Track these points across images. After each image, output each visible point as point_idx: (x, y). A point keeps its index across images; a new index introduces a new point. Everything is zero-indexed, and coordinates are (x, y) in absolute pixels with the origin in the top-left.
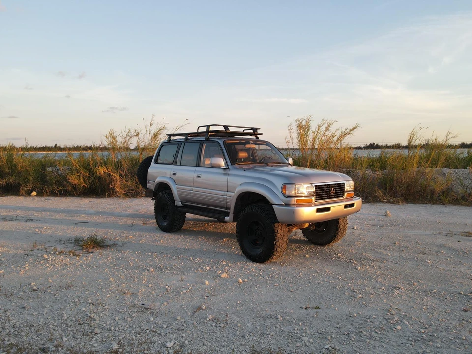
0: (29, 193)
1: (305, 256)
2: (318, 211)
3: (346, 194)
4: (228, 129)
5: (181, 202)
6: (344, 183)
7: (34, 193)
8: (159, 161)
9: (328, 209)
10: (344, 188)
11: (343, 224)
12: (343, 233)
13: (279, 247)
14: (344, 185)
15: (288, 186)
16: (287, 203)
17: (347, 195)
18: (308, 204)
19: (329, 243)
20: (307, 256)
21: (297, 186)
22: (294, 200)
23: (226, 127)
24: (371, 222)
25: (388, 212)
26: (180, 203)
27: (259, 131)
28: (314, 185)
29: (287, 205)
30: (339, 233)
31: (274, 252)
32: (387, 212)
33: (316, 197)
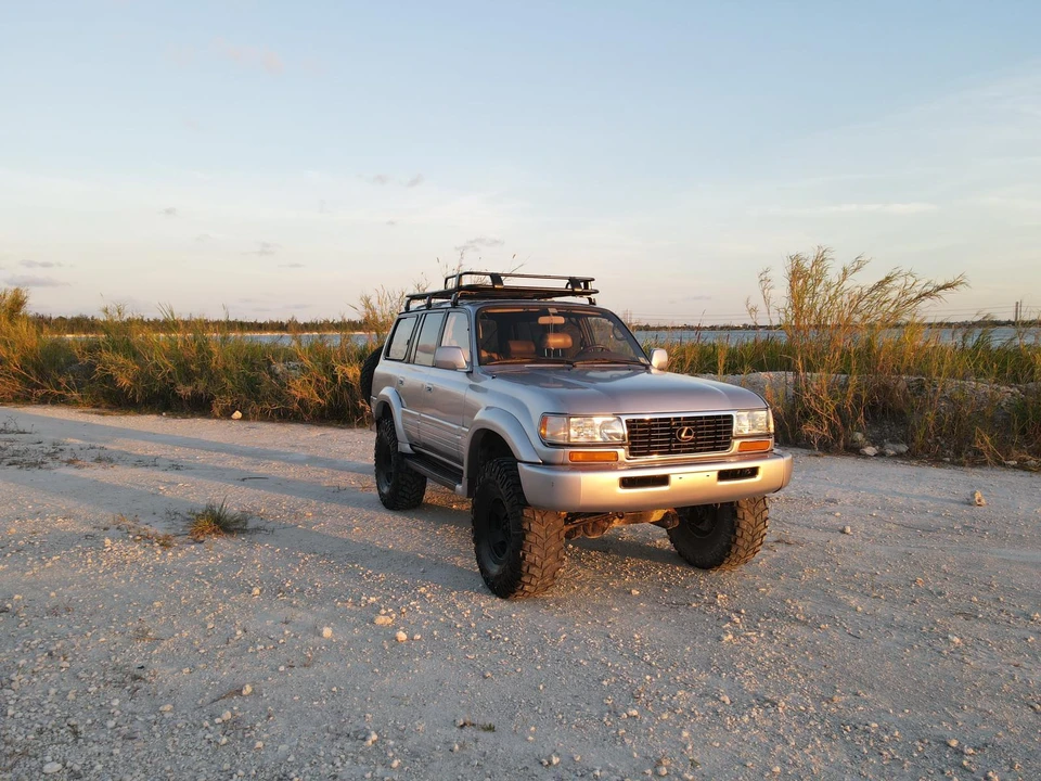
0: (227, 414)
1: (630, 593)
2: (627, 483)
3: (736, 443)
4: (501, 282)
5: (411, 445)
6: (731, 416)
7: (238, 414)
8: (392, 355)
9: (664, 480)
10: (731, 427)
11: (751, 520)
12: (753, 541)
13: (534, 565)
14: (731, 422)
15: (552, 420)
16: (547, 459)
17: (740, 446)
18: (607, 464)
19: (719, 566)
20: (635, 592)
21: (572, 420)
22: (563, 455)
23: (496, 278)
24: (908, 518)
25: (978, 495)
26: (408, 446)
27: (592, 286)
28: (624, 418)
29: (546, 464)
30: (740, 542)
31: (522, 576)
32: (973, 495)
33: (631, 449)
